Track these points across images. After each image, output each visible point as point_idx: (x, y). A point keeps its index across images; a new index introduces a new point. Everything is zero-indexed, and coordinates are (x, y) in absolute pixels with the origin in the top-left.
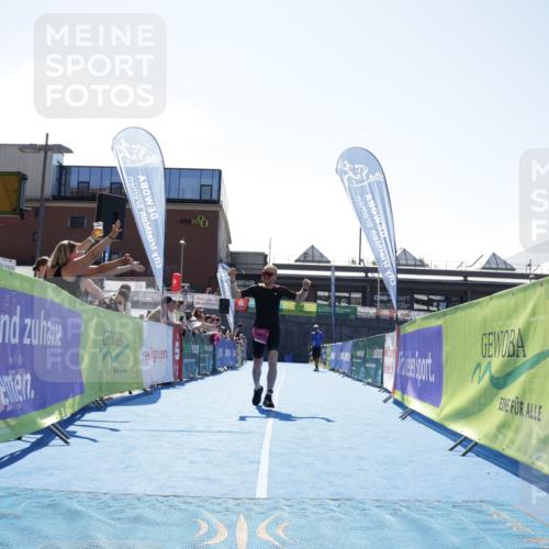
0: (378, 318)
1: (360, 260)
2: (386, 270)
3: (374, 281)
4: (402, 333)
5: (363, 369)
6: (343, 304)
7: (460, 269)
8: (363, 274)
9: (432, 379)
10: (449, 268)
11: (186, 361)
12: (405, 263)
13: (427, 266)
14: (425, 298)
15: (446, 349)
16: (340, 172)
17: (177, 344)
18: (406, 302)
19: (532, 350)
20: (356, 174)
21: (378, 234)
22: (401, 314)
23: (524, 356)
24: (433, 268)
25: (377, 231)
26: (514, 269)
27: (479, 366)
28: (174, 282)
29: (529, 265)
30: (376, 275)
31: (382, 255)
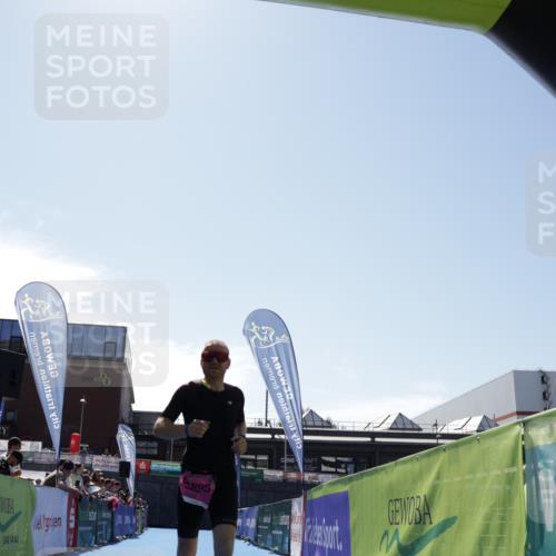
0: (285, 481)
1: (267, 422)
2: (292, 433)
3: (281, 442)
4: (309, 498)
5: (269, 537)
6: (249, 467)
7: (367, 430)
8: (269, 436)
9: (340, 547)
10: (356, 429)
11: (81, 529)
12: (313, 424)
13: (334, 426)
14: (332, 459)
15: (353, 516)
16: (247, 334)
17: (73, 511)
18: (314, 464)
19: (438, 517)
20: (262, 336)
21: (284, 397)
22: (307, 477)
23: (431, 523)
24: (340, 429)
25: (283, 393)
26: (420, 429)
27: (386, 533)
28: (73, 442)
29: (436, 425)
30: (283, 437)
31: (288, 418)
